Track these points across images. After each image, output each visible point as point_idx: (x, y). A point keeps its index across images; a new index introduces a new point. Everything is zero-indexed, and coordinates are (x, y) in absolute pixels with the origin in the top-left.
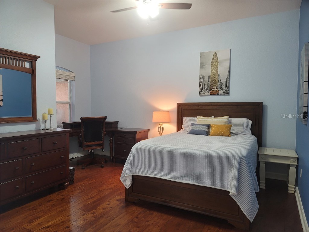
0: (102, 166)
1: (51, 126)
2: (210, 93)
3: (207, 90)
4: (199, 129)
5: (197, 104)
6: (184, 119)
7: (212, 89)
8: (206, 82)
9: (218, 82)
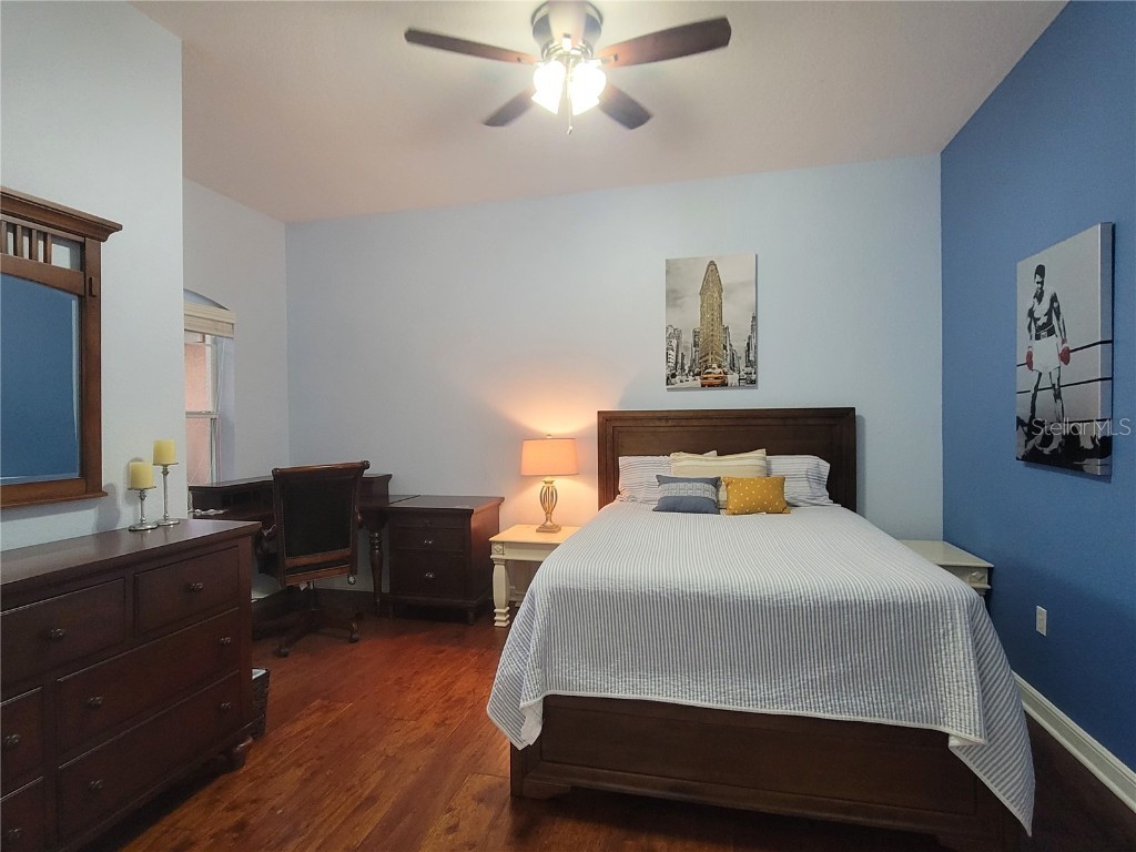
0: (355, 636)
1: (166, 512)
2: (699, 381)
3: (690, 371)
4: (690, 493)
5: (666, 414)
6: (623, 461)
7: (707, 368)
8: (686, 348)
9: (725, 347)
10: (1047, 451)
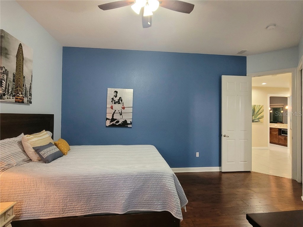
2: (14, 99)
3: (11, 93)
7: (17, 94)
9: (24, 85)
10: (117, 124)
